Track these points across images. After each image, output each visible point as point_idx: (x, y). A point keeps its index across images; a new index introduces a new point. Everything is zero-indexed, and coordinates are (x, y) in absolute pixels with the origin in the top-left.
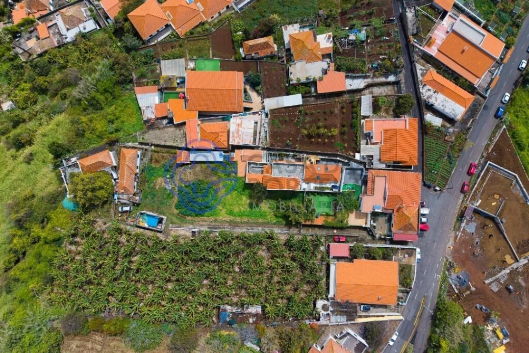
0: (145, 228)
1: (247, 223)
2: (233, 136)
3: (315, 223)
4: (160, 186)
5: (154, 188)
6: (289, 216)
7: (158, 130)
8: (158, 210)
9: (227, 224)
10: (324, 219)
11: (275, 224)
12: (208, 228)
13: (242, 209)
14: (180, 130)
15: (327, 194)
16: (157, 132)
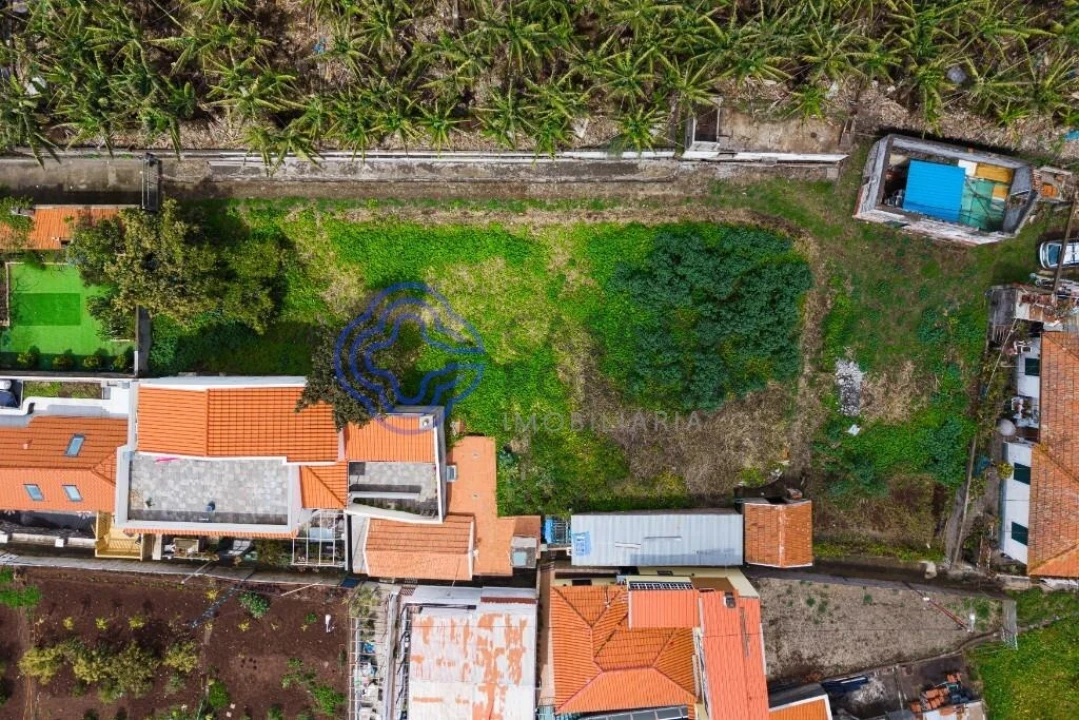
0: (979, 147)
1: (431, 200)
2: (515, 656)
3: (73, 210)
4: (892, 380)
5: (928, 367)
6: (189, 239)
7: (906, 653)
8: (901, 253)
9: (533, 190)
10: (32, 236)
11: (292, 200)
12: (631, 168)
13: (463, 273)
14: (796, 655)
15: (38, 363)
16: (909, 645)
